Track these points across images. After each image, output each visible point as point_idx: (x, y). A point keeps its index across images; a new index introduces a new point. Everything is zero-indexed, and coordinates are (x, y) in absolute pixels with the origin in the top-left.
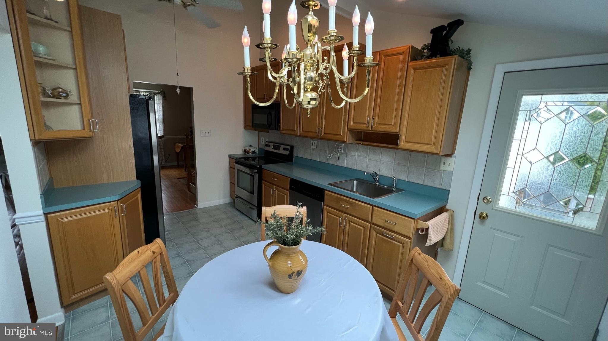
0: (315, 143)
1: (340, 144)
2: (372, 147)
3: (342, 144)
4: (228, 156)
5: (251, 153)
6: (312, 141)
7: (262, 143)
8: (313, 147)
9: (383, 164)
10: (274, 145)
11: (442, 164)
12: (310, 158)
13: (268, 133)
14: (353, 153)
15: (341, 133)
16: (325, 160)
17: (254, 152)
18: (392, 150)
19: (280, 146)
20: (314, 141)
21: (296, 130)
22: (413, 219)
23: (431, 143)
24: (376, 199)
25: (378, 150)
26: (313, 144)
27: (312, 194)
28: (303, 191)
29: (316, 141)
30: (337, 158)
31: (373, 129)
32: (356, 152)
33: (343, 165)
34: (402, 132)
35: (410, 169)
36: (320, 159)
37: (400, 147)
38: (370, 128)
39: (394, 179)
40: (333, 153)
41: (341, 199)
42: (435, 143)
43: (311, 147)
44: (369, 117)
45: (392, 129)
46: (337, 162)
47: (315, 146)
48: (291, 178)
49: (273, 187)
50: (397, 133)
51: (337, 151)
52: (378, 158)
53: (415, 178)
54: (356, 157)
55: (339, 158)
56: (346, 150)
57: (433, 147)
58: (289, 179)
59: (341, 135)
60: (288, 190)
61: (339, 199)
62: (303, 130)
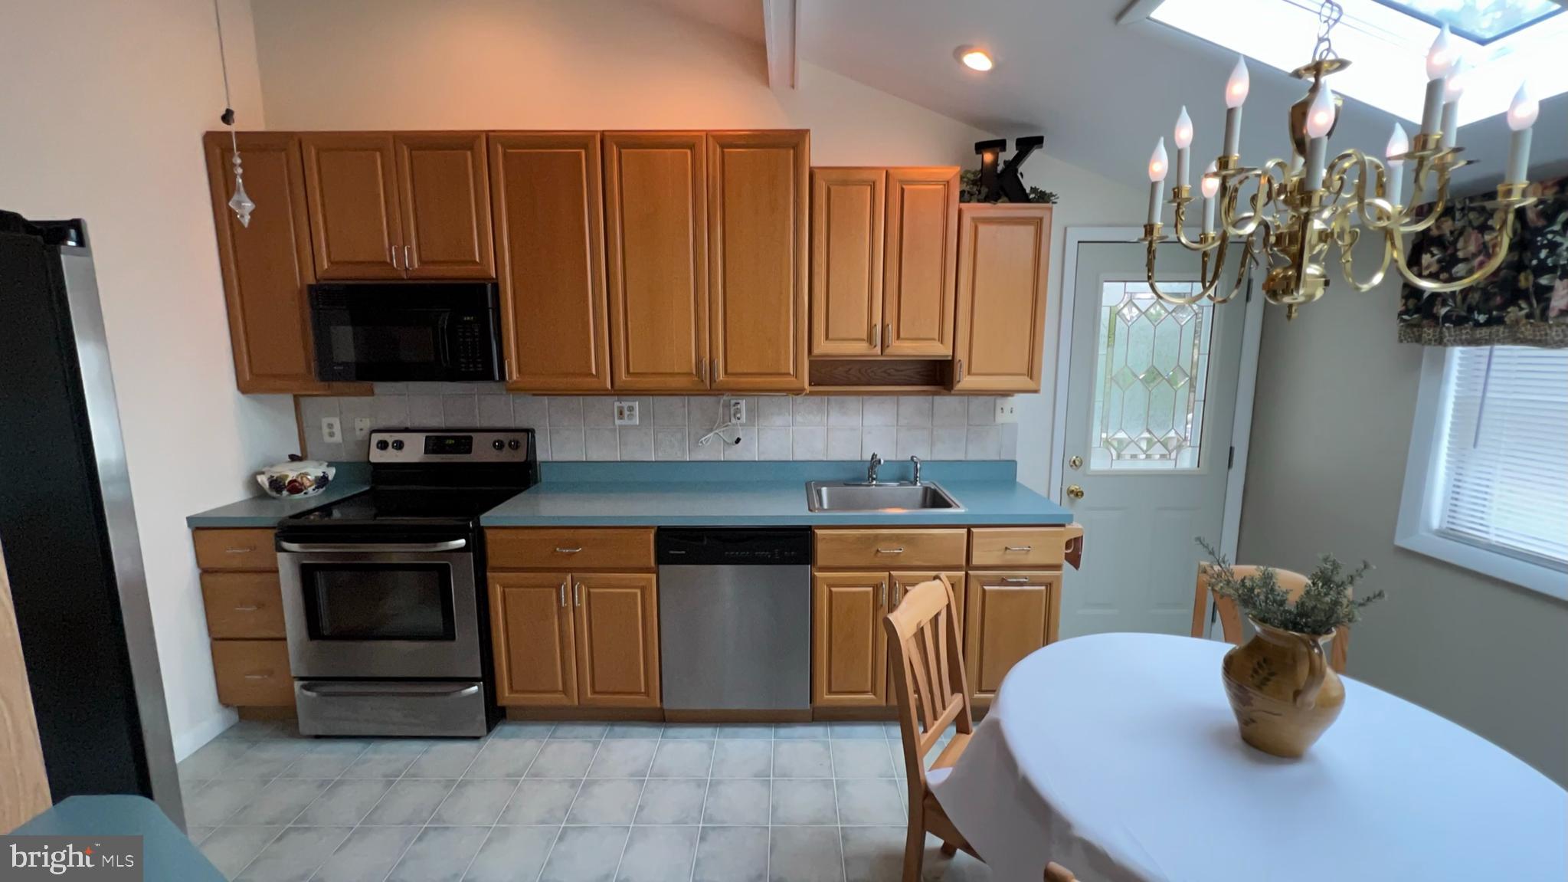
0: (631, 409)
1: (733, 402)
2: (832, 398)
3: (740, 401)
4: (185, 523)
5: (310, 490)
6: (617, 404)
7: (327, 439)
8: (625, 422)
9: (870, 433)
10: (427, 437)
11: (998, 411)
12: (617, 457)
13: (369, 399)
14: (778, 421)
15: (789, 369)
16: (679, 454)
17: (322, 481)
18: (888, 397)
19: (471, 438)
20: (625, 404)
21: (594, 372)
22: (1063, 526)
23: (1025, 371)
24: (961, 511)
25: (852, 402)
26: (626, 413)
27: (767, 553)
28: (727, 553)
29: (637, 403)
30: (724, 441)
31: (888, 351)
32: (789, 415)
33: (747, 457)
34: (962, 355)
35: (935, 433)
36: (660, 454)
37: (958, 387)
38: (878, 350)
39: (916, 463)
40: (716, 429)
41: (876, 536)
42: (1031, 372)
43: (618, 422)
44: (874, 323)
45: (940, 350)
46: (726, 453)
47: (631, 416)
48: (659, 527)
49: (566, 579)
50: (947, 356)
51: (730, 421)
52: (854, 421)
53: (947, 450)
54: (789, 430)
55: (738, 441)
56: (754, 414)
57: (1029, 379)
58: (653, 531)
59: (789, 374)
60: (648, 570)
61: (869, 539)
62: (631, 370)
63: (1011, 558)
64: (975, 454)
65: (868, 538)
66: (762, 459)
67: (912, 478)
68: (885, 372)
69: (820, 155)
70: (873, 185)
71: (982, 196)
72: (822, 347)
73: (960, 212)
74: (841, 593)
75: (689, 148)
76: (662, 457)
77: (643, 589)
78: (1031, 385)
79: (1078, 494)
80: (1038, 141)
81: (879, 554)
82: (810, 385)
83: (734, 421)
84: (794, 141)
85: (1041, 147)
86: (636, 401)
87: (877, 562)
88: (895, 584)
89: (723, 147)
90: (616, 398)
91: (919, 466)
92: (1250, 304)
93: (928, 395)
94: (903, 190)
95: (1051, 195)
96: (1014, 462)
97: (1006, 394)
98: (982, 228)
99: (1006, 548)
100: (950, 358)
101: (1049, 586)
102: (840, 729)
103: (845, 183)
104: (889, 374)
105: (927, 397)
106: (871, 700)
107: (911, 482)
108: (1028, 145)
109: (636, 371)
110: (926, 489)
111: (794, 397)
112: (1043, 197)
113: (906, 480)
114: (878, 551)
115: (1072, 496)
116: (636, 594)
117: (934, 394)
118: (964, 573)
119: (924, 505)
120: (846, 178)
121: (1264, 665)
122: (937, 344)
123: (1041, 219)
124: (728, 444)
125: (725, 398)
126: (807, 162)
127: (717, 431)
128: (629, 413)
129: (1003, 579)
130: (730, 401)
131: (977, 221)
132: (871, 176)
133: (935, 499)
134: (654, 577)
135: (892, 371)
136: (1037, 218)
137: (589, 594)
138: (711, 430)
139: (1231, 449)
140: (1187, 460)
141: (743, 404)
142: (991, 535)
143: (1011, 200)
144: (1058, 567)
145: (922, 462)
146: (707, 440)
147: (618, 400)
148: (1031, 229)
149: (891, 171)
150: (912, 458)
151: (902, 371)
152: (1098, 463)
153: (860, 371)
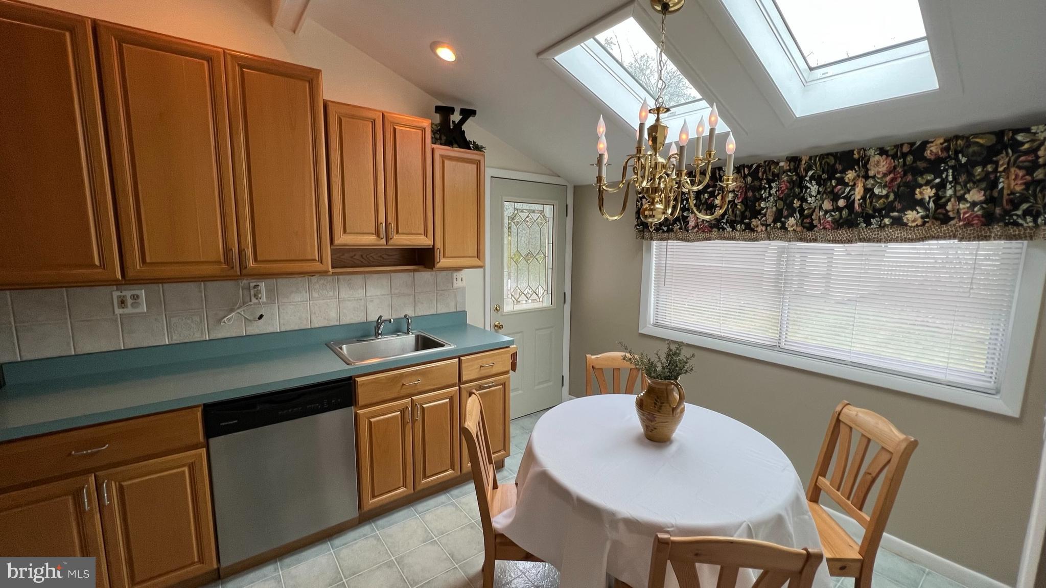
0: (135, 297)
1: (252, 285)
3: (259, 284)
6: (116, 294)
8: (129, 310)
11: (454, 280)
12: (119, 345)
14: (297, 298)
15: (314, 256)
16: (198, 335)
18: (383, 275)
20: (127, 294)
21: (97, 262)
22: (508, 347)
23: (475, 255)
24: (452, 347)
25: (358, 280)
26: (129, 301)
27: (317, 405)
28: (280, 413)
29: (143, 291)
30: (245, 318)
31: (391, 242)
32: (306, 292)
33: (270, 329)
34: (439, 245)
35: (416, 298)
36: (175, 338)
37: (438, 266)
38: (384, 241)
39: (408, 319)
40: (238, 308)
41: (401, 374)
42: (479, 255)
43: (118, 311)
44: (380, 222)
45: (423, 241)
46: (248, 328)
47: (135, 304)
48: (204, 404)
49: (88, 482)
50: (430, 245)
51: (251, 301)
52: (360, 293)
53: (425, 309)
54: (307, 304)
55: (261, 317)
56: (273, 295)
57: (478, 260)
58: (200, 409)
59: (315, 260)
60: (195, 447)
61: (397, 377)
62: (148, 260)
63: (484, 372)
64: (442, 309)
65: (395, 377)
66: (283, 330)
67: (405, 330)
68: (381, 257)
69: (329, 91)
70: (374, 122)
71: (443, 141)
72: (342, 239)
73: (433, 150)
74: (378, 421)
75: (206, 60)
76: (176, 339)
77: (191, 467)
78: (479, 263)
79: (500, 327)
80: (472, 113)
81: (404, 387)
82: (333, 267)
83: (254, 300)
84: (310, 77)
85: (474, 117)
86: (142, 289)
87: (404, 392)
88: (416, 405)
89: (241, 67)
90: (115, 287)
91: (410, 321)
92: (567, 218)
93: (411, 272)
94: (395, 129)
95: (482, 147)
96: (465, 312)
97: (459, 269)
98: (447, 162)
99: (481, 366)
100: (431, 247)
101: (504, 385)
102: (382, 522)
103: (353, 117)
104: (383, 258)
105: (410, 273)
106: (404, 491)
107: (406, 333)
108: (468, 113)
109: (154, 261)
110: (417, 337)
111: (310, 278)
112: (478, 148)
113: (400, 332)
114: (403, 384)
115: (496, 328)
116: (184, 472)
117: (415, 271)
118: (458, 387)
119: (417, 349)
120: (353, 114)
121: (658, 400)
122: (423, 237)
123: (479, 161)
124: (250, 321)
125: (245, 281)
126: (321, 96)
127: (238, 311)
128: (132, 301)
129: (480, 386)
130: (249, 283)
131: (444, 158)
132: (371, 115)
133: (424, 343)
134: (204, 451)
135: (385, 256)
136: (476, 160)
137: (121, 490)
138: (232, 310)
139: (564, 293)
140: (546, 302)
141: (262, 285)
142: (472, 360)
143: (460, 147)
144: (507, 372)
145: (411, 318)
146: (229, 320)
147: (117, 290)
148: (474, 166)
149: (385, 114)
150: (405, 316)
151: (392, 256)
152: (508, 308)
153: (362, 256)
